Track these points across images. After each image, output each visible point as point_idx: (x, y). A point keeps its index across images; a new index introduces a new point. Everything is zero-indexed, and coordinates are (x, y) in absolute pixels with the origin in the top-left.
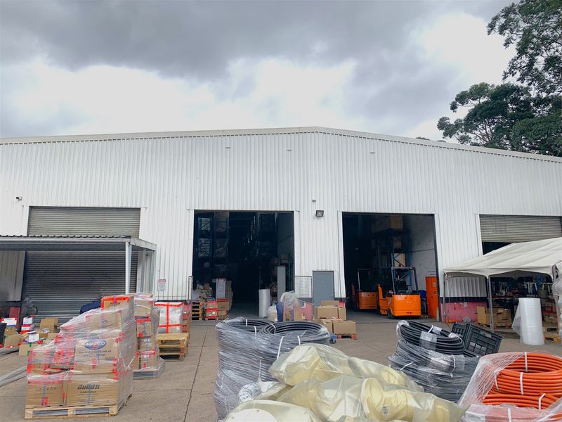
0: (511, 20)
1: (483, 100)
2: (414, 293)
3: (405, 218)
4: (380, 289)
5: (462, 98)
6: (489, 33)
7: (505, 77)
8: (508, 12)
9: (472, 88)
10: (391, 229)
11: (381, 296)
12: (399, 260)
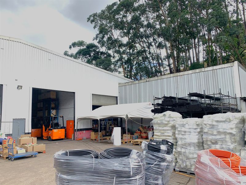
0: (95, 19)
1: (82, 48)
2: (61, 128)
3: (57, 92)
4: (44, 127)
5: (74, 45)
6: (88, 21)
7: (93, 40)
8: (95, 15)
9: (78, 42)
10: (51, 98)
11: (44, 130)
12: (53, 113)
